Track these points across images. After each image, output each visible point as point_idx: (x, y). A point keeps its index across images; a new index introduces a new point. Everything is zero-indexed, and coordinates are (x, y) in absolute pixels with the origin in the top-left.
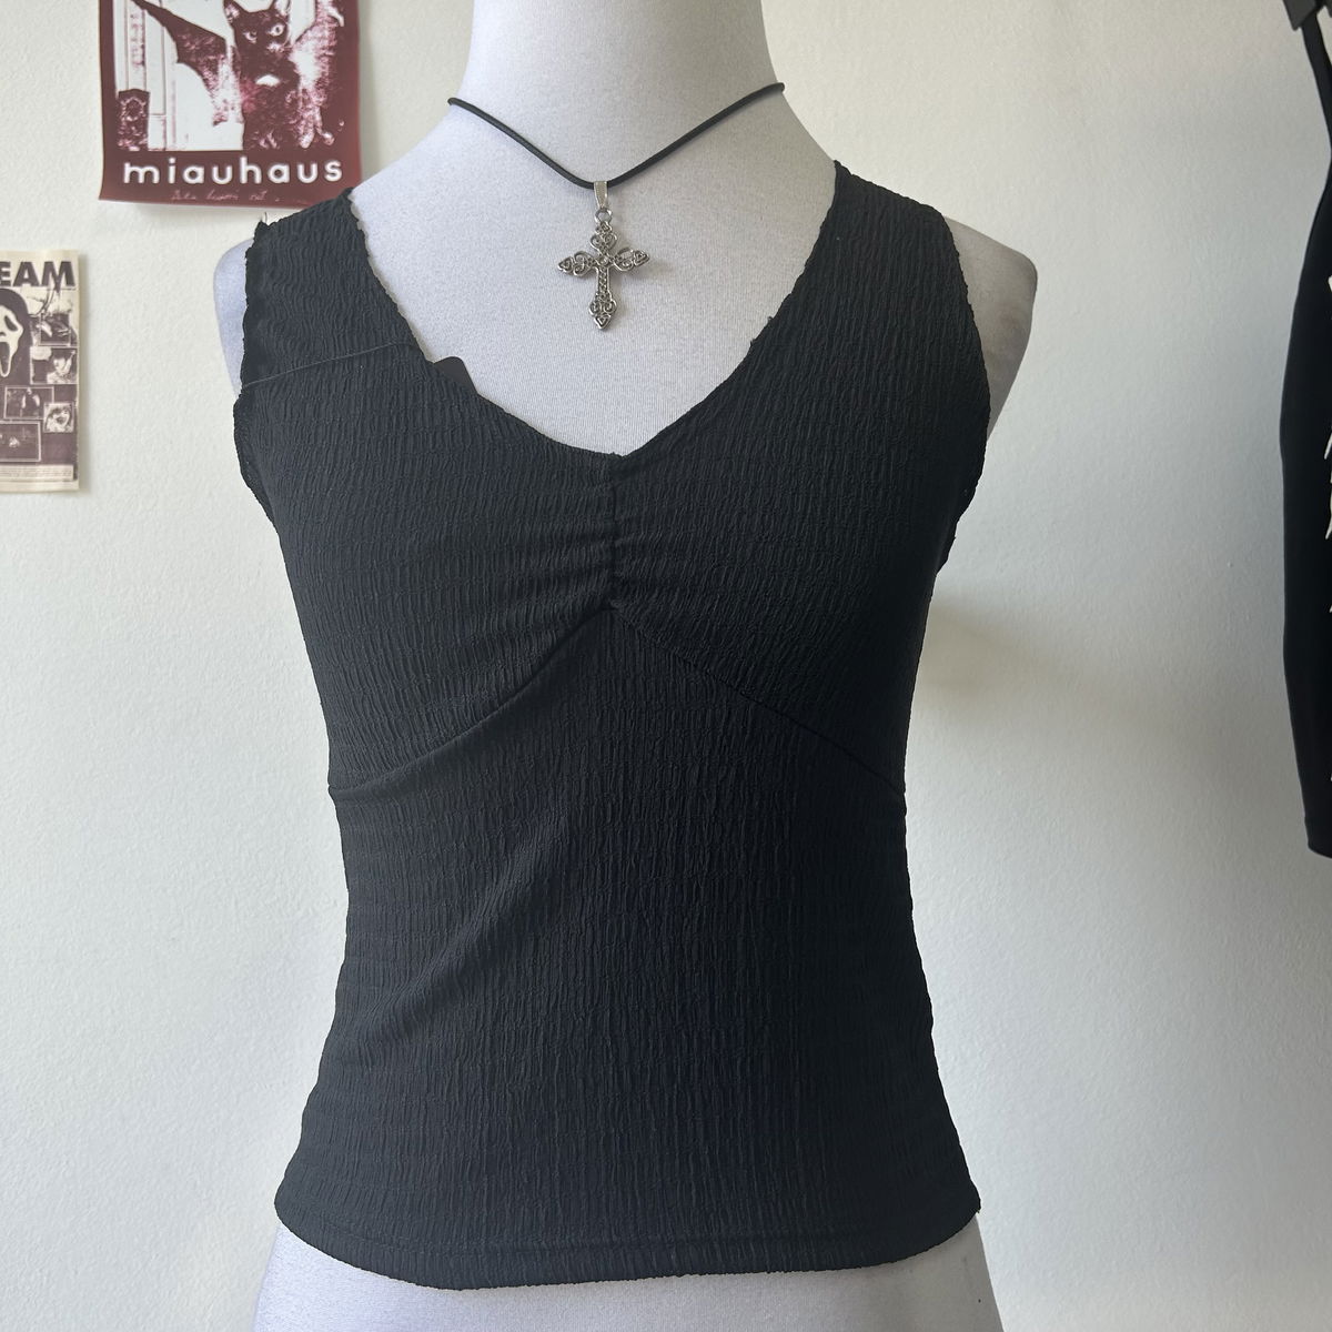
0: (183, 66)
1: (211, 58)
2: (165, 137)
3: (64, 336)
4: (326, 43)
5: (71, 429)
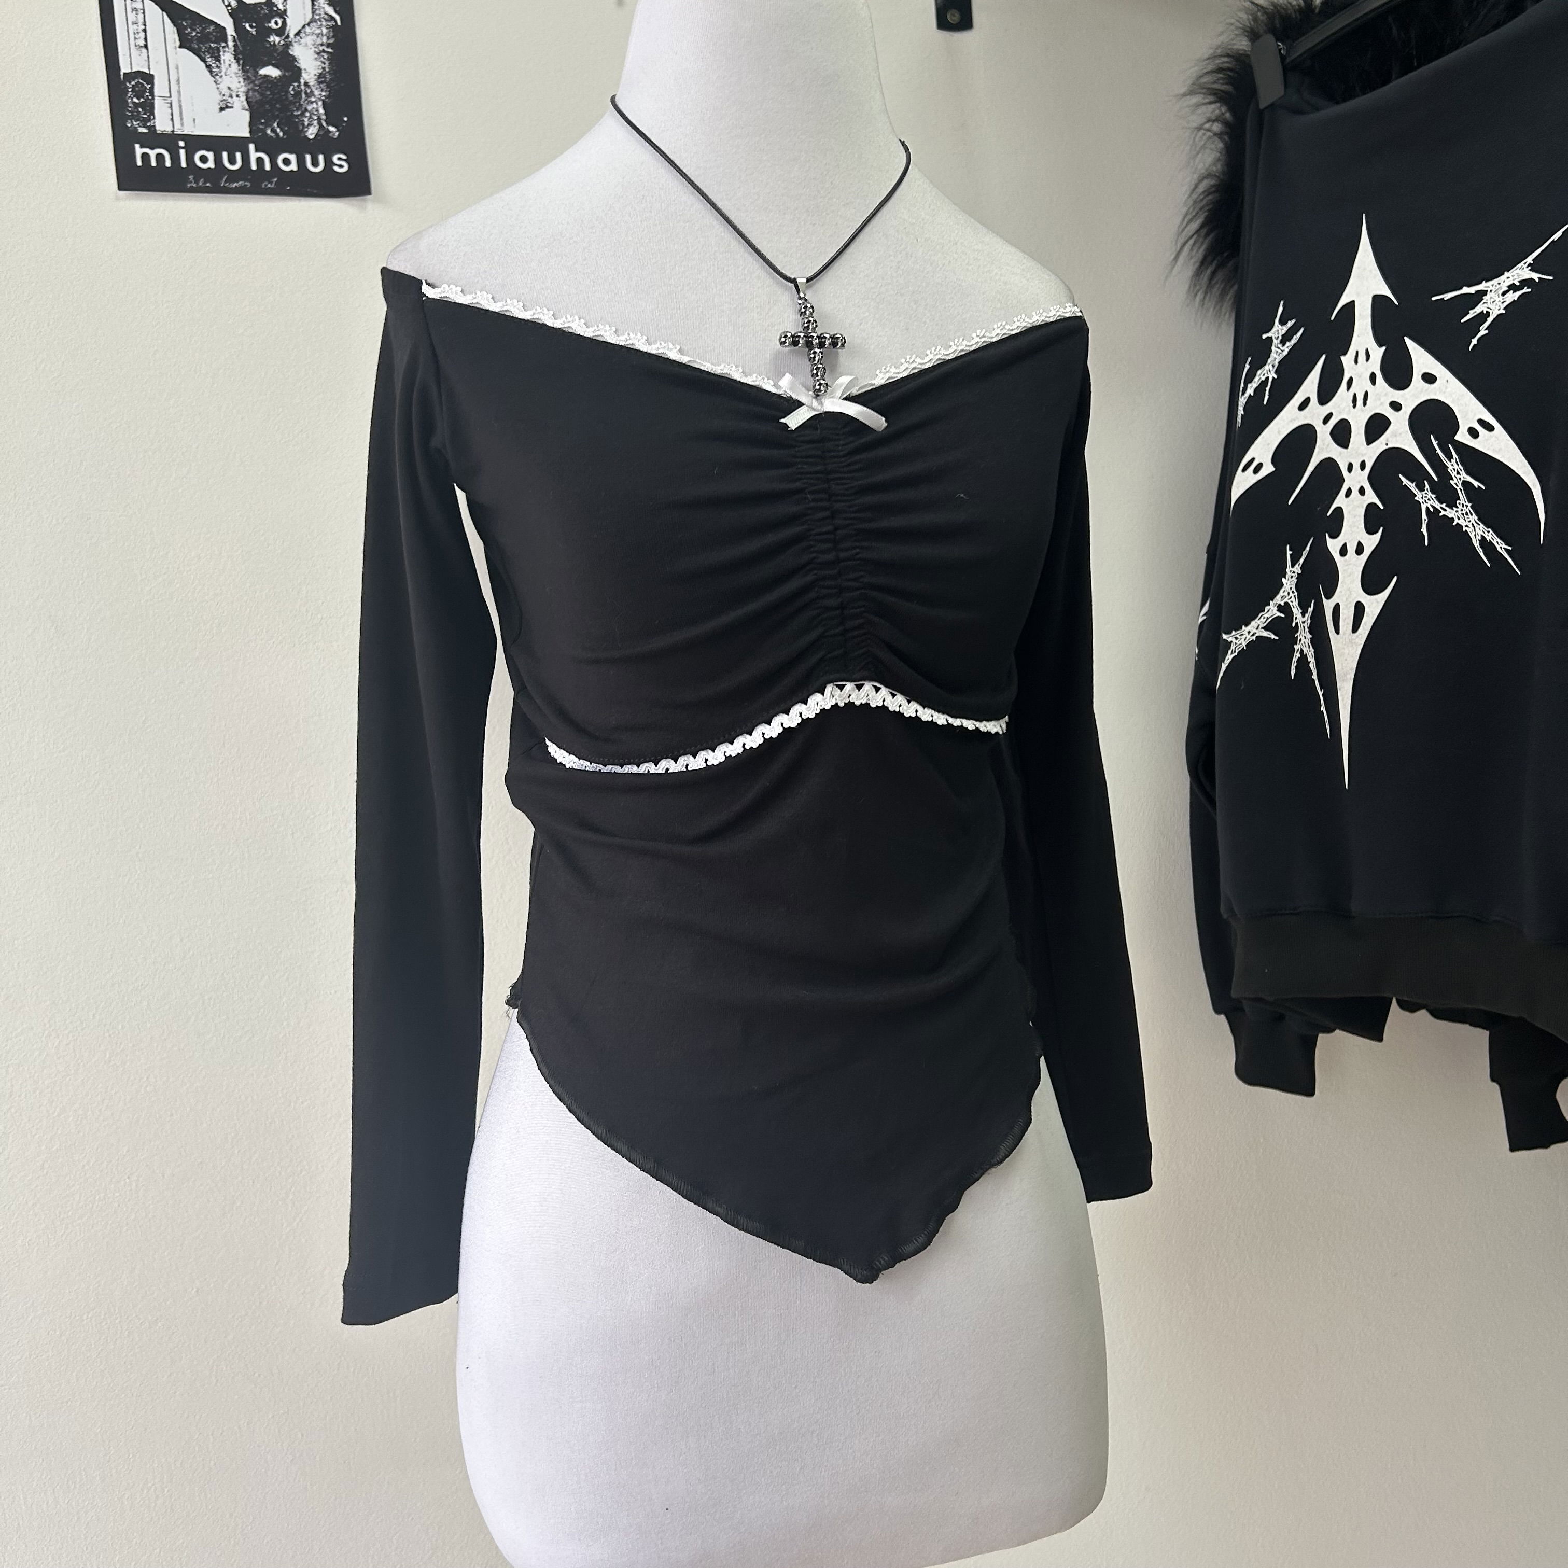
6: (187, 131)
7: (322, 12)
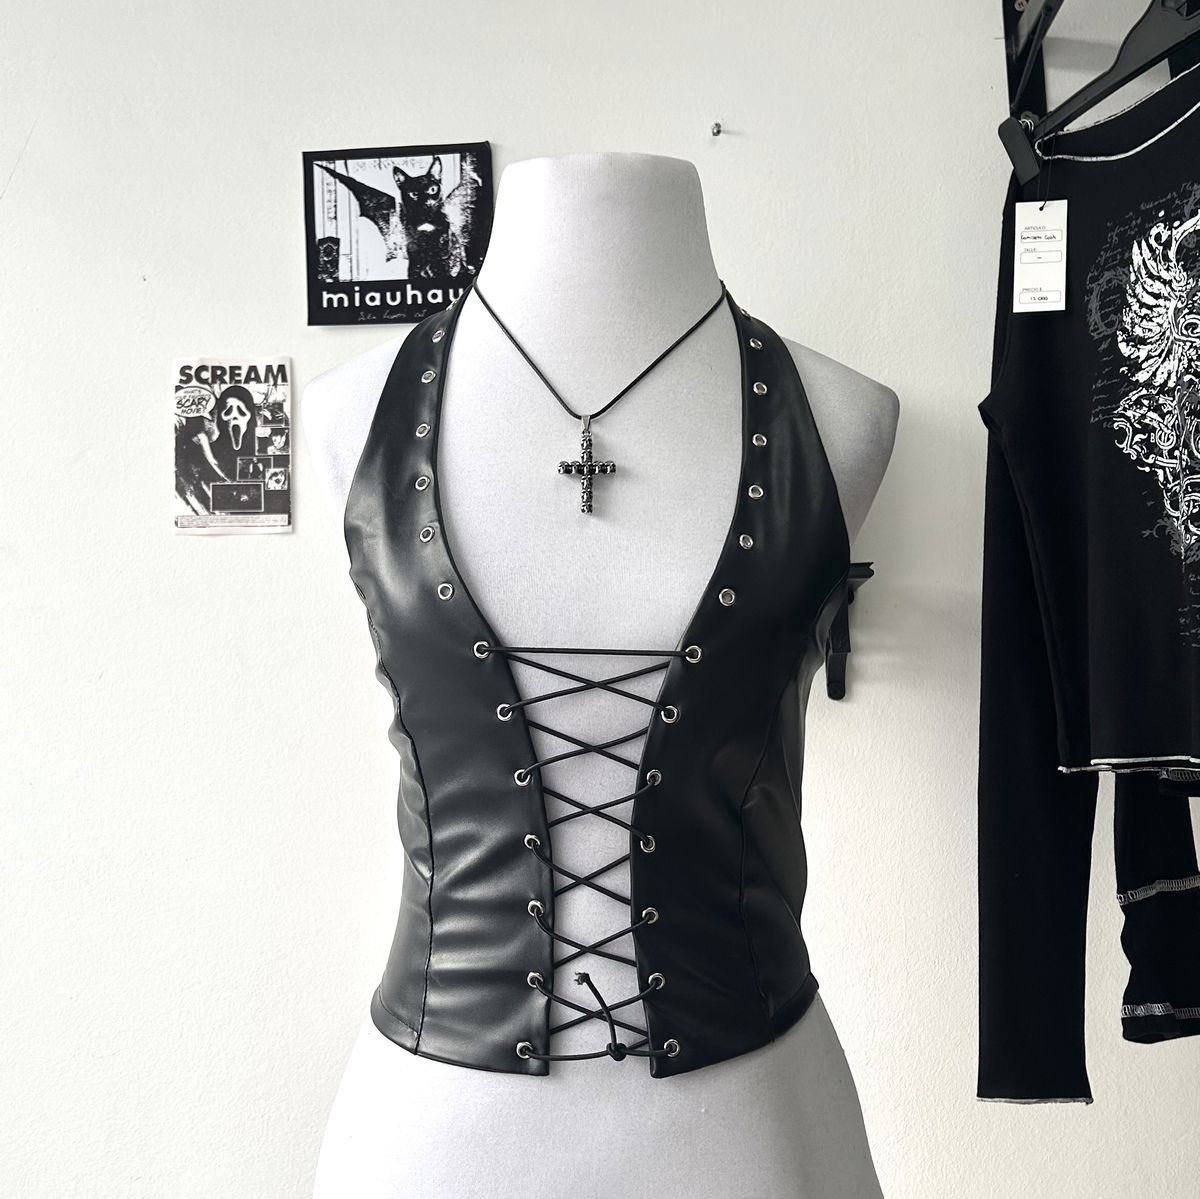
0: (364, 218)
1: (385, 212)
2: (351, 271)
3: (280, 420)
4: (469, 199)
5: (286, 487)
6: (362, 278)
7: (468, 178)
